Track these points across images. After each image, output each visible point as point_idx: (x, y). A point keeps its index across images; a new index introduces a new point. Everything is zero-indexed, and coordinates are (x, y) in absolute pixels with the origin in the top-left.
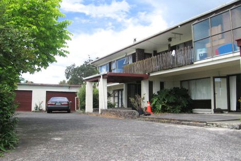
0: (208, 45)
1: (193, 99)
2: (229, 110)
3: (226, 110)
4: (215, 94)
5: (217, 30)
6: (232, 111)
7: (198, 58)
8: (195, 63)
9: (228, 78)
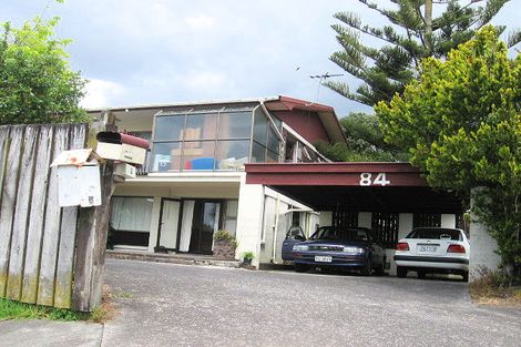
0: (177, 152)
1: (116, 228)
2: (177, 250)
3: (173, 250)
4: (160, 224)
5: (194, 134)
6: (182, 252)
7: (156, 168)
8: (150, 174)
9: (182, 201)
